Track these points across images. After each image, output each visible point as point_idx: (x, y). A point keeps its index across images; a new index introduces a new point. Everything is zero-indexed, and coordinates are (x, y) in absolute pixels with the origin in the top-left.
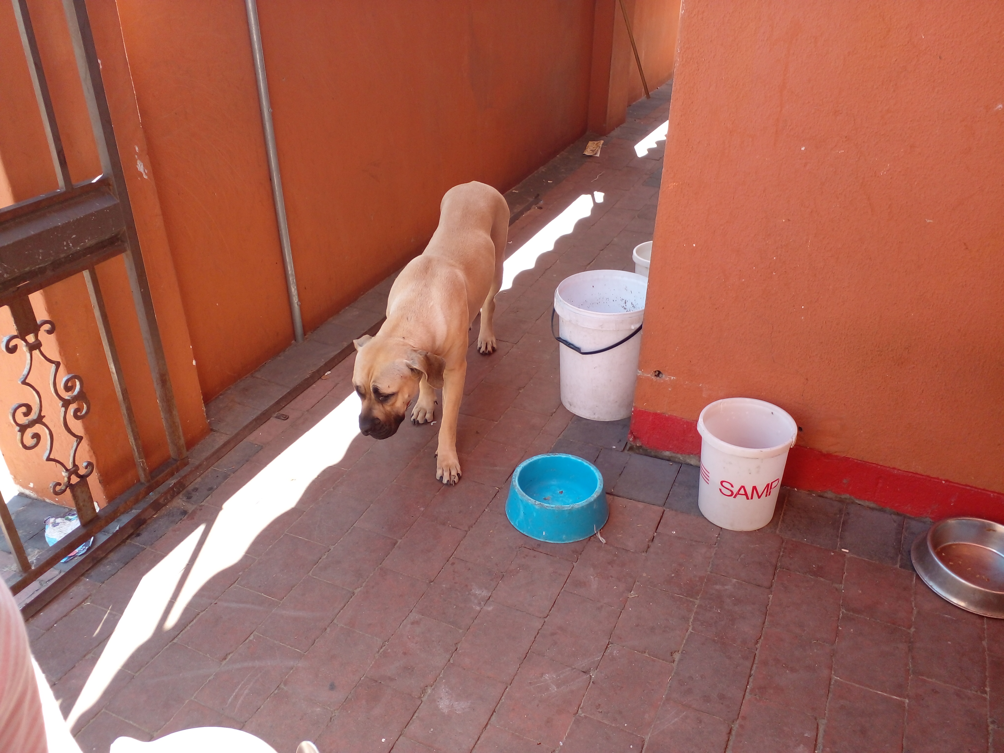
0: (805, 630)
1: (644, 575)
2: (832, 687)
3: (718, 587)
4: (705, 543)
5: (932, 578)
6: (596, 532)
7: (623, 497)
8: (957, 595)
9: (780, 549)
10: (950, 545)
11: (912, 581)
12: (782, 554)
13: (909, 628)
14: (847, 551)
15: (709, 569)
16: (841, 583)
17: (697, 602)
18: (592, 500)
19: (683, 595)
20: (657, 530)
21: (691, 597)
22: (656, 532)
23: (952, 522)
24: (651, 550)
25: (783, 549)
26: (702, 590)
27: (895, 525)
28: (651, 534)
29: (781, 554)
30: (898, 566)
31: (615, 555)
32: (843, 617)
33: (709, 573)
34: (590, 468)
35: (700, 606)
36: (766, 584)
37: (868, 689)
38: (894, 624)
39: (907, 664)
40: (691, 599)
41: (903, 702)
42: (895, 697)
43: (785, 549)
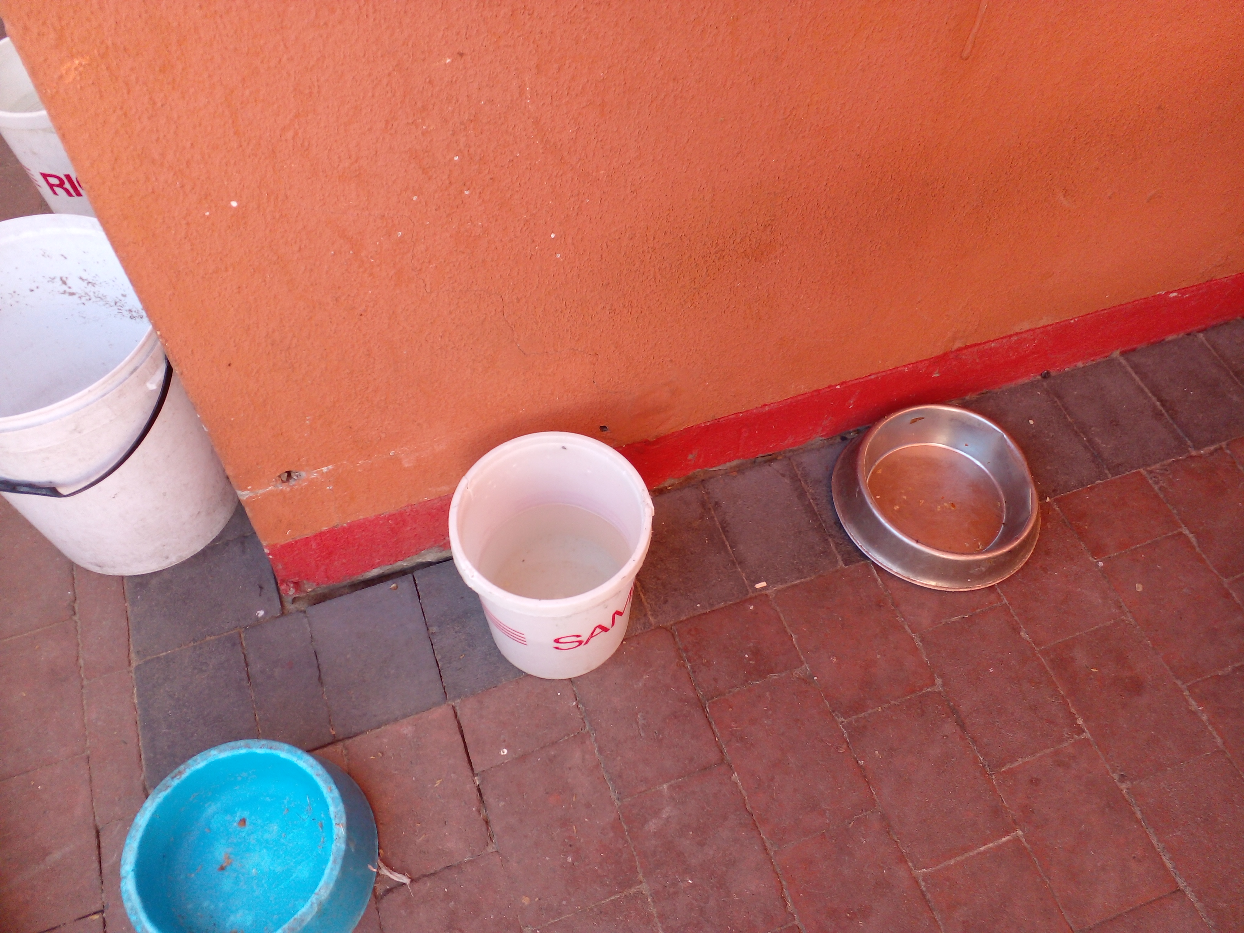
0: (824, 811)
1: (526, 901)
2: (928, 896)
3: (652, 826)
4: (568, 735)
6: (375, 870)
7: (362, 733)
9: (681, 658)
11: (875, 580)
12: (692, 667)
13: (933, 684)
14: (764, 584)
15: (614, 796)
16: (802, 663)
17: (644, 887)
18: (343, 847)
19: (616, 893)
20: (472, 769)
21: (631, 886)
22: (474, 775)
24: (496, 827)
25: (684, 655)
26: (635, 853)
27: (787, 481)
28: (470, 788)
29: (689, 666)
30: (841, 563)
31: (448, 897)
32: (850, 736)
33: (618, 803)
34: (277, 758)
35: (657, 896)
36: (713, 756)
37: (966, 855)
38: (913, 691)
39: (976, 760)
40: (633, 890)
41: (1017, 840)
42: (1004, 839)
43: (686, 650)
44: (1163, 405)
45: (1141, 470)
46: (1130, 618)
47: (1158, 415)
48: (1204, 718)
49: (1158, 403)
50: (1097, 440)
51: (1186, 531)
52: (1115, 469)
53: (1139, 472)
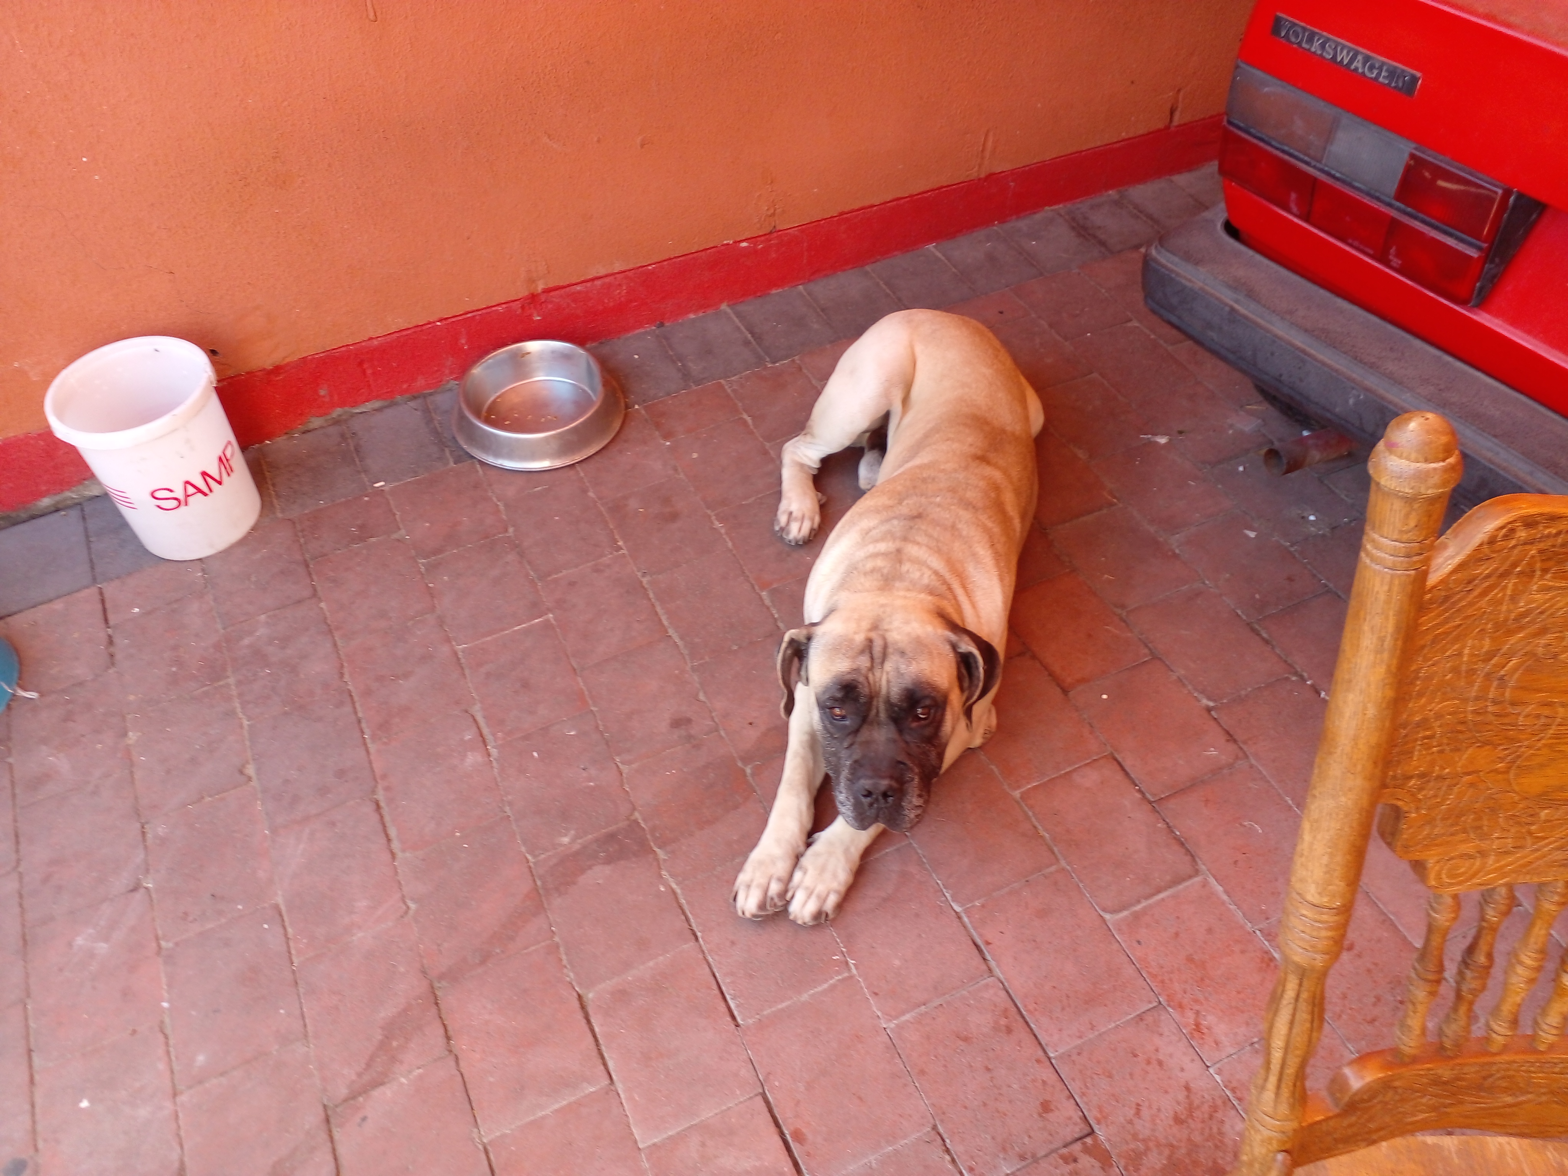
0: (391, 617)
1: (132, 698)
2: (463, 661)
3: (246, 641)
4: (191, 594)
5: (497, 455)
6: (12, 692)
7: (20, 611)
8: (533, 457)
9: (297, 536)
10: (494, 402)
11: (477, 472)
12: (304, 541)
13: (506, 531)
14: (382, 483)
15: (219, 627)
16: (399, 529)
17: (231, 680)
19: (206, 686)
20: (108, 624)
21: (219, 680)
22: (108, 627)
23: (477, 371)
24: (119, 657)
25: (300, 534)
26: (228, 660)
27: (419, 413)
28: (102, 636)
29: (302, 540)
30: (452, 464)
31: (68, 702)
32: (427, 570)
33: (221, 631)
35: (239, 683)
36: (307, 593)
37: (502, 633)
38: (487, 537)
39: (527, 575)
40: (221, 683)
41: (548, 620)
42: (536, 621)
43: (302, 531)
44: (753, 336)
45: (722, 381)
46: (682, 476)
47: (747, 343)
48: (723, 531)
49: (749, 335)
50: (690, 364)
51: (745, 416)
52: (698, 382)
53: (720, 383)
